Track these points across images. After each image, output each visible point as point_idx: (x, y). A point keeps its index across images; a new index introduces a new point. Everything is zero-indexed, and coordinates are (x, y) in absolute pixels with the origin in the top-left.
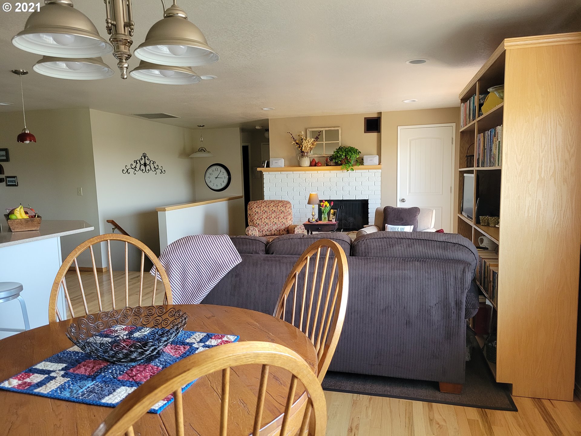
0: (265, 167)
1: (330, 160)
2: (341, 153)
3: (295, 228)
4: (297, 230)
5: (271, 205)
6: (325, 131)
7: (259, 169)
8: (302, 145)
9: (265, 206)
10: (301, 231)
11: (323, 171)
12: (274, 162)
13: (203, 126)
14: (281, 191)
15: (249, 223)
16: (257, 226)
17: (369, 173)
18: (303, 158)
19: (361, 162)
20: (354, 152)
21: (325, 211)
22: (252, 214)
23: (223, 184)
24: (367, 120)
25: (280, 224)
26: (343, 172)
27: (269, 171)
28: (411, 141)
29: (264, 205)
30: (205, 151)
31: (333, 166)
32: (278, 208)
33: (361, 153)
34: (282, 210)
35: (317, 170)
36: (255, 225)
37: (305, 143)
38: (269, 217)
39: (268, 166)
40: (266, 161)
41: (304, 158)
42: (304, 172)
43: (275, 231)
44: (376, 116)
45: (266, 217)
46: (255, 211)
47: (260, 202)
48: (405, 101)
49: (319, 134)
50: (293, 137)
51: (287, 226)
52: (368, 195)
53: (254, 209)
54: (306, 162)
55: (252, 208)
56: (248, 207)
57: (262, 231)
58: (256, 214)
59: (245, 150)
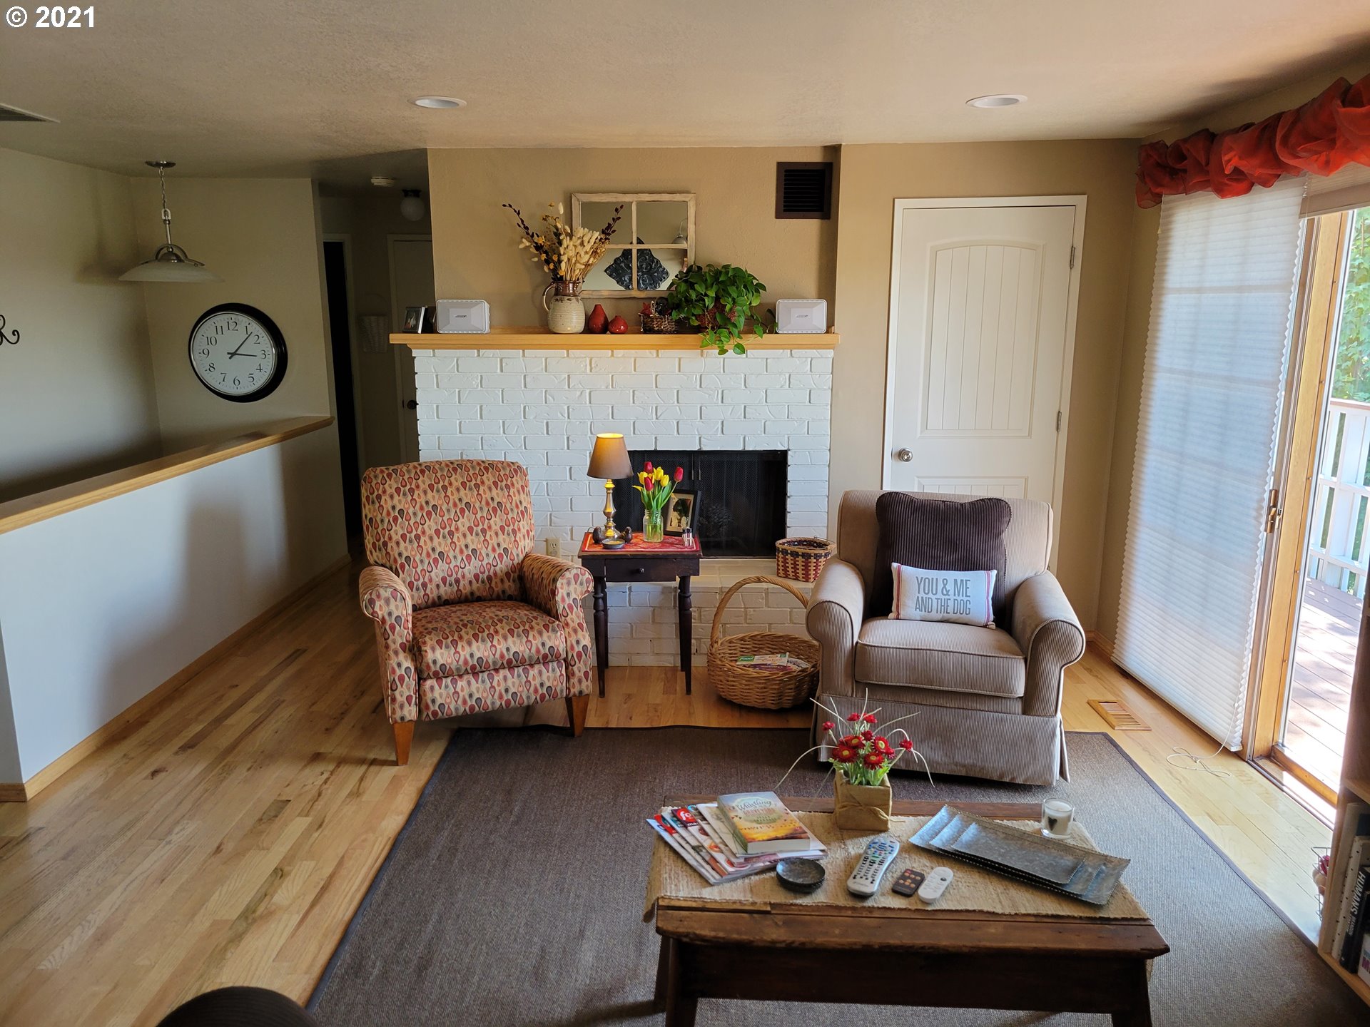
0: (420, 331)
1: (660, 313)
2: (700, 288)
3: (555, 580)
4: (565, 586)
5: (455, 484)
6: (639, 204)
7: (395, 338)
8: (560, 255)
9: (431, 487)
10: (579, 589)
11: (633, 351)
12: (453, 313)
13: (169, 165)
14: (481, 417)
15: (368, 553)
16: (402, 566)
17: (792, 359)
18: (560, 303)
19: (766, 321)
20: (745, 287)
21: (654, 504)
22: (382, 521)
23: (257, 374)
24: (786, 171)
25: (492, 556)
26: (702, 356)
27: (434, 347)
28: (938, 253)
29: (428, 482)
30: (183, 261)
31: (670, 333)
32: (481, 492)
33: (765, 290)
34: (497, 500)
35: (612, 347)
36: (395, 561)
37: (569, 249)
38: (448, 529)
39: (430, 328)
40: (423, 309)
41: (566, 303)
42: (565, 351)
43: (474, 581)
44: (816, 157)
45: (437, 532)
46: (394, 508)
47: (409, 471)
48: (978, 103)
49: (615, 215)
50: (522, 221)
51: (516, 562)
52: (786, 437)
53: (389, 500)
54: (572, 316)
55: (379, 497)
56: (363, 491)
57: (424, 585)
58: (395, 519)
59: (333, 256)
